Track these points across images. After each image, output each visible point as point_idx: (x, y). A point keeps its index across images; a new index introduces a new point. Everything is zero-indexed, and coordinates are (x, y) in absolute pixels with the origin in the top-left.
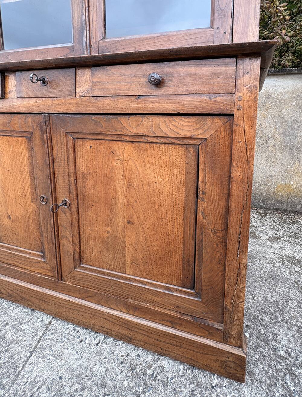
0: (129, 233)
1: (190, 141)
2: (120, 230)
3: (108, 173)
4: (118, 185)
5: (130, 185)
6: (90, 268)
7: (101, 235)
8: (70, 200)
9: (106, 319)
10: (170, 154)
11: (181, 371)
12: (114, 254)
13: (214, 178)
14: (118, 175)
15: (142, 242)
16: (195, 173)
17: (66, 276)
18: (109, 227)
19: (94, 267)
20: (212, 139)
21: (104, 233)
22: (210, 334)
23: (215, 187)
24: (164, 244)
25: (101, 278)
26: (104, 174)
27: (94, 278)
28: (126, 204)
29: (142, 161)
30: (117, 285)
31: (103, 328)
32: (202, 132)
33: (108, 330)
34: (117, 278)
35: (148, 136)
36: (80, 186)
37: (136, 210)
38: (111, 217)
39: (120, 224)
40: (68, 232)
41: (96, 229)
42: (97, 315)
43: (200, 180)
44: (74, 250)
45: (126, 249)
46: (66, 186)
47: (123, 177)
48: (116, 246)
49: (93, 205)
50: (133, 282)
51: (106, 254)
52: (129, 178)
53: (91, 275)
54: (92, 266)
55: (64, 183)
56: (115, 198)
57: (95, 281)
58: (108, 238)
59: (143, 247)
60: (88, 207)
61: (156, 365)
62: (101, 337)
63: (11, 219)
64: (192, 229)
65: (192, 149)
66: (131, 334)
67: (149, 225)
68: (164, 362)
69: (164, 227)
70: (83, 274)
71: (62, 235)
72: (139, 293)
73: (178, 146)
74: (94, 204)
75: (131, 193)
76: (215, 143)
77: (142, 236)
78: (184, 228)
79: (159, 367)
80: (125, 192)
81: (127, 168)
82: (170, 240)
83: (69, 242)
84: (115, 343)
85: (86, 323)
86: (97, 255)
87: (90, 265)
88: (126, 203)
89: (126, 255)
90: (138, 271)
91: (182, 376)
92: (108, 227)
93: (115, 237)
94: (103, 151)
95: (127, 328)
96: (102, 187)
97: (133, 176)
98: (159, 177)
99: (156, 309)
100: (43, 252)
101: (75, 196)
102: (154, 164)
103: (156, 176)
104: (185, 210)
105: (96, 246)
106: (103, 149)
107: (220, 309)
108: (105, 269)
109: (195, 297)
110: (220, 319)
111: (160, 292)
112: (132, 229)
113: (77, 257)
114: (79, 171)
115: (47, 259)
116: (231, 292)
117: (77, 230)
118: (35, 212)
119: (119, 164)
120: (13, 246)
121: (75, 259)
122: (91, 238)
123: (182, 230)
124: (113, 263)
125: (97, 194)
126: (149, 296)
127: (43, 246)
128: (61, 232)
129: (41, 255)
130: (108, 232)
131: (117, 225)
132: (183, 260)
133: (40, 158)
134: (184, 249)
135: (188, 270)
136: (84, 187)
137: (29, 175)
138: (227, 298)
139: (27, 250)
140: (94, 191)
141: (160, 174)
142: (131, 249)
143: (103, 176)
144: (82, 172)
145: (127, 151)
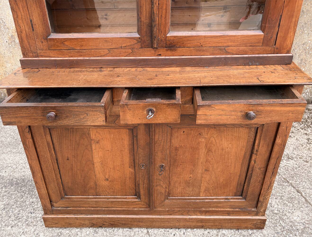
0: (205, 176)
1: (253, 126)
2: (199, 175)
3: (194, 146)
4: (201, 152)
5: (209, 150)
7: (185, 180)
8: (166, 164)
9: (187, 221)
11: (233, 233)
12: (193, 188)
13: (264, 143)
14: (203, 146)
15: (213, 179)
16: (253, 141)
17: (158, 206)
18: (191, 175)
19: (177, 197)
21: (187, 179)
22: (249, 213)
23: (264, 148)
24: (227, 178)
25: (184, 202)
27: (179, 203)
28: (205, 161)
30: (195, 204)
31: (185, 225)
33: (189, 226)
34: (194, 200)
36: (173, 155)
37: (211, 164)
38: (194, 169)
39: (199, 172)
40: (162, 182)
41: (182, 177)
42: (182, 220)
43: (256, 145)
44: (166, 191)
45: (202, 184)
46: (163, 157)
47: (205, 147)
48: (195, 184)
50: (205, 200)
51: (187, 189)
52: (209, 147)
53: (177, 202)
54: (176, 197)
55: (162, 155)
56: (198, 159)
58: (190, 180)
59: (213, 181)
60: (177, 166)
61: (220, 234)
62: (183, 230)
63: (108, 180)
64: (246, 168)
65: (253, 129)
66: (204, 224)
67: (219, 170)
68: (223, 232)
69: (229, 170)
71: (157, 184)
72: (209, 205)
73: (245, 128)
74: (182, 164)
75: (210, 155)
77: (214, 176)
79: (222, 234)
80: (205, 155)
81: (209, 142)
82: (232, 176)
83: (162, 187)
84: (193, 230)
85: (173, 226)
86: (180, 191)
87: (175, 197)
89: (202, 187)
90: (208, 194)
91: (235, 235)
93: (195, 179)
95: (201, 222)
96: (190, 154)
97: (212, 146)
98: (230, 145)
99: (220, 210)
100: (136, 196)
101: (169, 161)
102: (228, 139)
103: (228, 144)
104: (243, 160)
105: (181, 186)
106: (193, 133)
107: (255, 202)
108: (185, 197)
109: (242, 200)
110: (254, 206)
111: (222, 202)
112: (207, 174)
113: (166, 194)
114: (172, 146)
115: (142, 199)
116: (264, 194)
117: (168, 180)
118: (132, 173)
119: (203, 140)
120: (110, 197)
121: (165, 196)
122: (178, 182)
123: (240, 170)
124: (192, 193)
125: (185, 158)
126: (215, 205)
127: (138, 192)
128: (156, 182)
129: (135, 198)
130: (190, 177)
131: (197, 173)
132: (238, 185)
133: (142, 142)
134: (239, 179)
135: (240, 188)
136: (176, 155)
137: (128, 152)
138: (261, 197)
139: (123, 197)
140: (183, 156)
141: (231, 143)
142: (205, 184)
143: (191, 147)
144: (175, 147)
145: (210, 133)
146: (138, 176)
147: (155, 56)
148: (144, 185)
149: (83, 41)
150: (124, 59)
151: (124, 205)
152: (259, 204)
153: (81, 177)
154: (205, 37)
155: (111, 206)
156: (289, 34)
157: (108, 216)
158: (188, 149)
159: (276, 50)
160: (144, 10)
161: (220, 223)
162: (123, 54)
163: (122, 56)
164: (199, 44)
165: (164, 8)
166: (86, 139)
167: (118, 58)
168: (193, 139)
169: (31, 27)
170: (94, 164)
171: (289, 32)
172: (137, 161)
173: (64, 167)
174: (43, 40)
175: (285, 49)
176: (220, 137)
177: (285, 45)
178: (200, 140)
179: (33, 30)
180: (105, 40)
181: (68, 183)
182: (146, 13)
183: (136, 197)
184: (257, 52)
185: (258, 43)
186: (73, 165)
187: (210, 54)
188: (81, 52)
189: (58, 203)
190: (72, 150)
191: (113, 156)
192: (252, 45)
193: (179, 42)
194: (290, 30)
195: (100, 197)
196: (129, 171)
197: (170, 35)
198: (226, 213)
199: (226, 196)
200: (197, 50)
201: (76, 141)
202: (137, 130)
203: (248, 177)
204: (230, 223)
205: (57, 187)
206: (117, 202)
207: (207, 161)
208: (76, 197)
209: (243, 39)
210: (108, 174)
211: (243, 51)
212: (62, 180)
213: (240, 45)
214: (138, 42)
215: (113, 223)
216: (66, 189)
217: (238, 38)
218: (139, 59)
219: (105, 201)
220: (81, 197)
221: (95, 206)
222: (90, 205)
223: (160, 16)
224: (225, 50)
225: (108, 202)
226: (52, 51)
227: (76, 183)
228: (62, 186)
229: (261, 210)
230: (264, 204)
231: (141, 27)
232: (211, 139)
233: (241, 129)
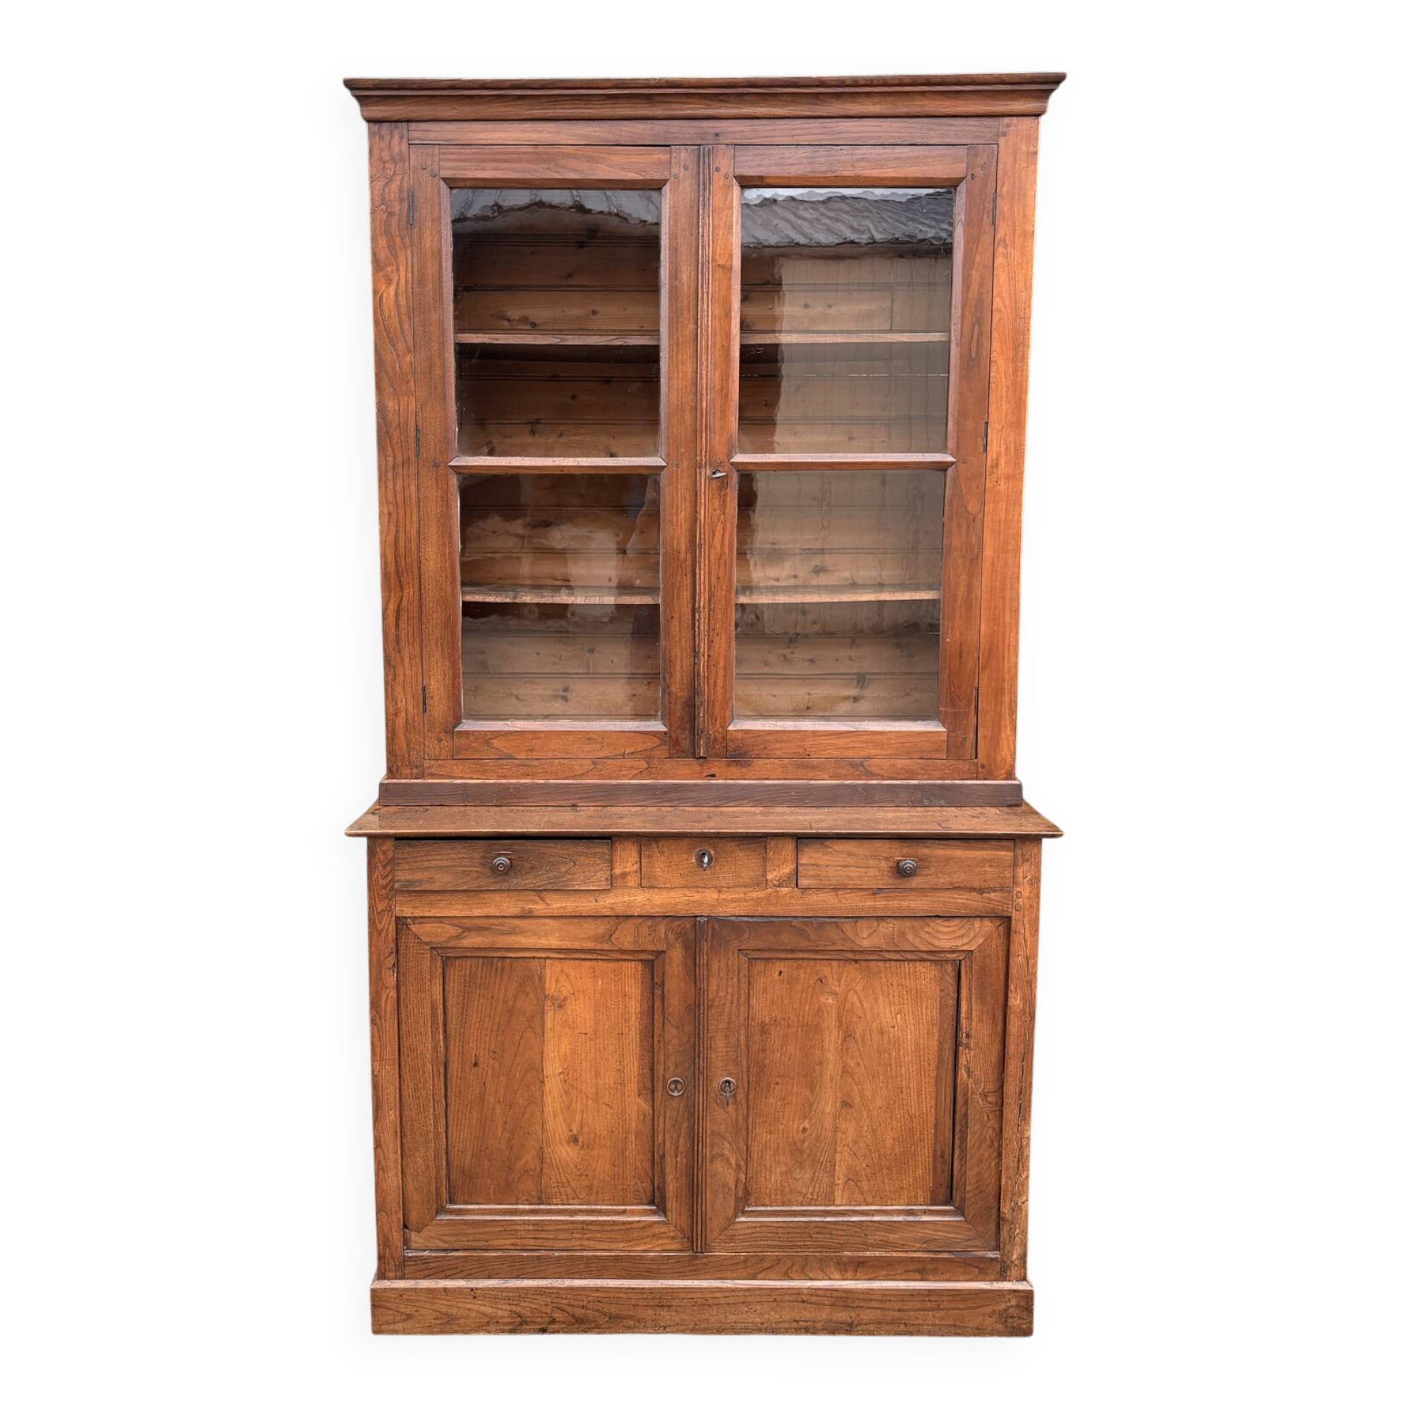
0: (844, 1125)
1: (948, 956)
2: (828, 1123)
3: (810, 1019)
4: (827, 1039)
5: (848, 1036)
6: (766, 1211)
7: (791, 1140)
8: (737, 1079)
9: (804, 1301)
10: (916, 976)
12: (813, 1171)
13: (984, 1011)
14: (830, 1021)
15: (866, 1136)
16: (954, 1004)
17: (715, 1239)
18: (806, 1121)
19: (771, 1206)
20: (980, 951)
21: (795, 1135)
22: (980, 1271)
23: (985, 1024)
24: (904, 1133)
25: (791, 1225)
26: (803, 1021)
27: (776, 1227)
28: (840, 1072)
29: (871, 992)
30: (821, 1230)
31: (797, 1322)
32: (967, 941)
33: (809, 1324)
34: (820, 1216)
35: (886, 951)
36: (755, 1048)
37: (857, 1080)
38: (811, 1100)
39: (828, 1110)
40: (727, 1145)
41: (781, 1128)
42: (787, 1298)
43: (963, 1015)
44: (738, 1180)
45: (838, 1157)
46: (730, 1054)
47: (837, 1023)
48: (819, 1154)
49: (777, 1083)
50: (850, 1216)
51: (797, 1174)
52: (847, 1023)
53: (770, 1224)
54: (767, 1206)
55: (726, 1047)
56: (821, 1064)
57: (777, 1233)
58: (803, 1141)
59: (868, 1146)
60: (768, 1090)
63: (578, 1142)
64: (949, 1098)
65: (949, 968)
66: (853, 1315)
67: (879, 1103)
69: (905, 1102)
70: (754, 1225)
71: (714, 1152)
72: (863, 1235)
73: (928, 963)
74: (779, 1080)
75: (850, 1051)
76: (985, 958)
77: (868, 1126)
78: (937, 1098)
80: (839, 1049)
81: (844, 1006)
82: (915, 1124)
83: (728, 1165)
85: (762, 1324)
86: (778, 1181)
87: (763, 1205)
88: (841, 1069)
89: (837, 1168)
90: (858, 1196)
92: (804, 1121)
93: (818, 1139)
94: (802, 979)
95: (845, 1306)
96: (798, 1046)
97: (855, 1019)
98: (899, 1016)
99: (894, 1254)
100: (654, 1205)
101: (745, 1070)
102: (892, 996)
103: (893, 1015)
104: (938, 1068)
105: (779, 1162)
106: (802, 976)
107: (993, 1226)
108: (793, 1205)
109: (955, 1216)
110: (993, 1243)
111: (899, 1222)
112: (849, 1117)
113: (740, 1194)
114: (753, 1019)
115: (669, 1214)
116: (1010, 1188)
117: (745, 1136)
118: (645, 1117)
119: (830, 1001)
120: (578, 1207)
121: (737, 1199)
122: (770, 1148)
123: (933, 1102)
124: (811, 1190)
125: (786, 1060)
126: (879, 1236)
127: (658, 1188)
128: (712, 1146)
129: (651, 1210)
130: (804, 1130)
131: (822, 1113)
132: (934, 1155)
133: (676, 1003)
134: (936, 1136)
135: (943, 1172)
136: (763, 1050)
137: (638, 1039)
138: (1005, 1201)
139: (615, 1207)
140: (781, 1056)
141: (900, 1012)
142: (846, 1154)
143: (801, 1024)
144: (760, 1021)
145: (847, 977)
146: (661, 1126)
147: (701, 779)
148: (677, 1157)
149: (536, 739)
150: (628, 784)
151: (615, 1241)
152: (1004, 1233)
153: (504, 1129)
154: (814, 733)
155: (577, 1243)
156: (1003, 734)
157: (568, 1283)
158: (795, 1030)
159: (980, 770)
160: (678, 667)
161: (900, 1310)
162: (627, 772)
163: (624, 777)
164: (801, 750)
165: (721, 664)
166: (532, 995)
167: (614, 782)
168: (804, 995)
169: (421, 705)
170: (543, 1082)
171: (1003, 728)
172: (660, 1069)
173: (460, 1092)
174: (443, 736)
175: (1000, 768)
177: (999, 758)
178: (822, 999)
179: (425, 710)
180: (587, 736)
181: (462, 1152)
182: (682, 676)
183: (655, 1207)
184: (937, 774)
185: (937, 751)
186: (488, 1085)
187: (831, 777)
188: (528, 766)
189: (425, 1233)
190: (492, 1031)
191: (598, 1053)
192: (924, 755)
193: (757, 745)
194: (1003, 723)
195: (548, 1207)
196: (637, 1105)
197: (735, 726)
198: (914, 1271)
199: (908, 1205)
200: (799, 766)
201: (505, 1002)
202: (664, 964)
203: (958, 1128)
204: (932, 1310)
205: (432, 1166)
206: (597, 1228)
207: (846, 1071)
208: (479, 1209)
209: (901, 740)
210: (578, 1117)
211: (907, 771)
212: (449, 1143)
213: (896, 755)
214: (663, 742)
215: (583, 1311)
216: (453, 1177)
217: (890, 739)
218: (666, 785)
219: (564, 1222)
220: (495, 1209)
221: (532, 1242)
222: (518, 1241)
223: (712, 682)
224: (863, 767)
225: (571, 1226)
226: (460, 761)
227: (487, 1151)
228: (444, 1162)
229: (1012, 1256)
230: (1017, 1231)
231: (670, 709)
232: (849, 998)
233: (920, 967)
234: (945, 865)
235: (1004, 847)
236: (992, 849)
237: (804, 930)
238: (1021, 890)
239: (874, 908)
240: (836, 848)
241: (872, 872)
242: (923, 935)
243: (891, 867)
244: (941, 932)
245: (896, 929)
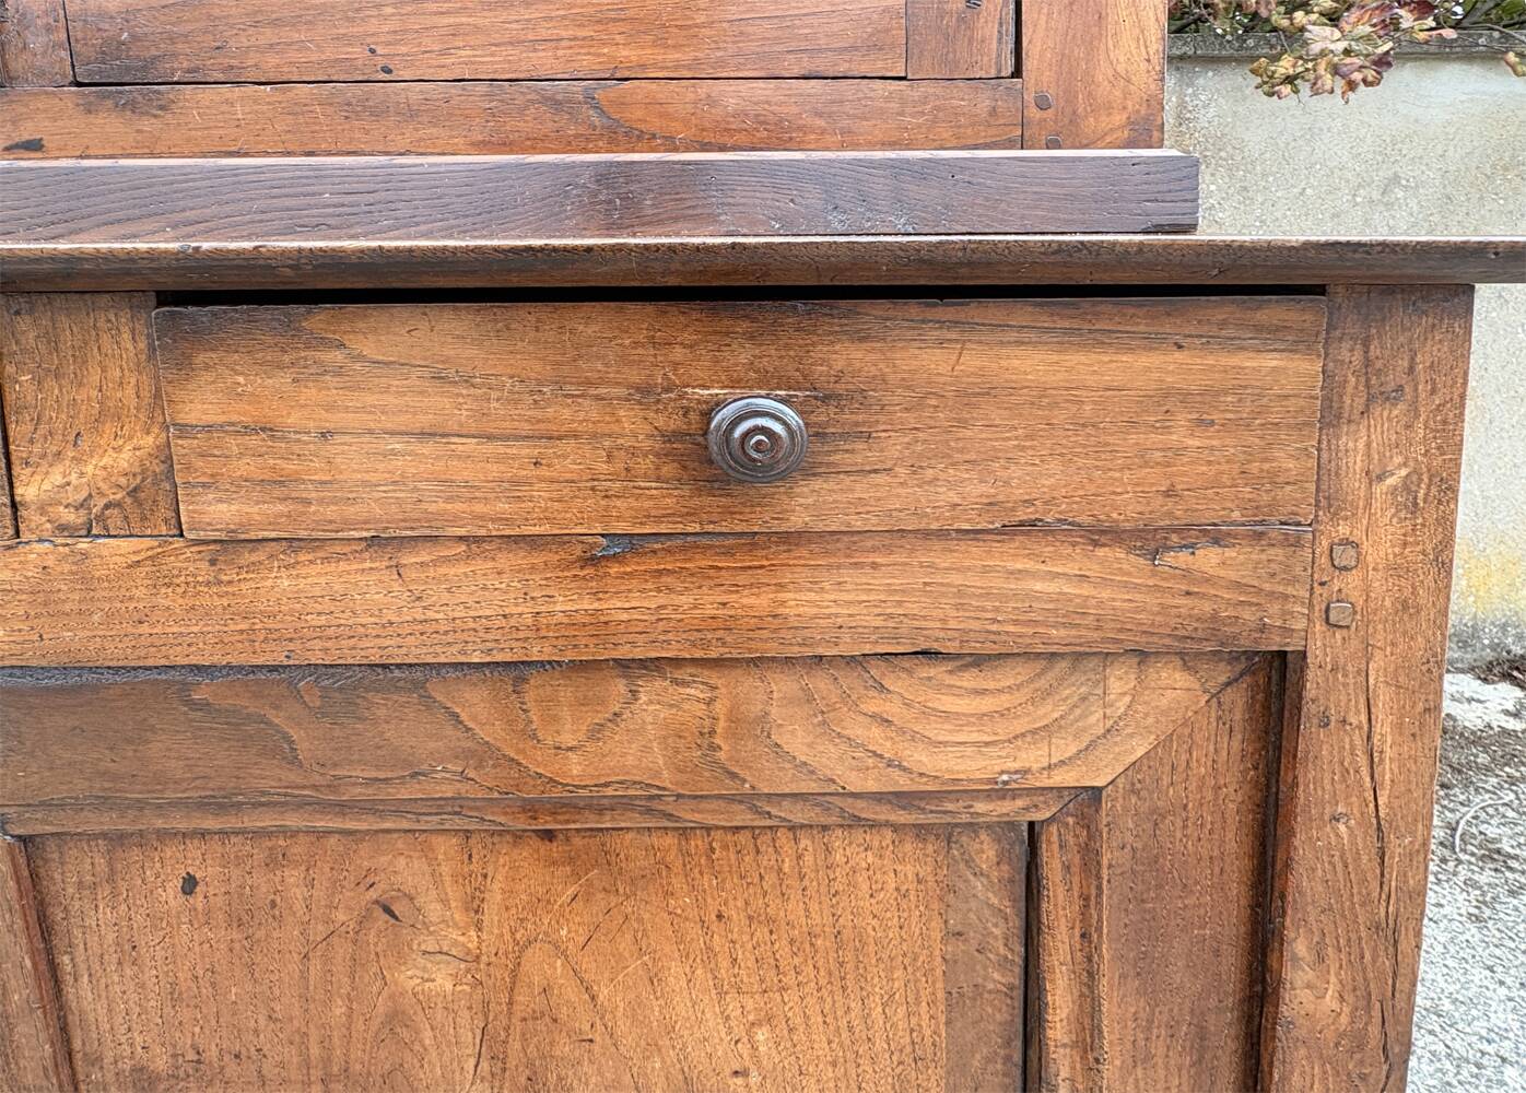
1: (980, 807)
3: (356, 1054)
10: (836, 886)
13: (1150, 1022)
16: (1011, 988)
20: (1137, 793)
23: (1162, 1073)
26: (326, 1063)
29: (627, 949)
32: (1073, 750)
35: (677, 795)
47: (485, 1065)
52: (530, 1064)
65: (986, 851)
73: (886, 835)
76: (1157, 817)
81: (510, 1003)
94: (299, 907)
97: (564, 1048)
98: (762, 1035)
102: (725, 963)
103: (739, 1031)
106: (299, 893)
119: (443, 982)
141: (770, 1019)
143: (316, 1074)
144: (127, 1065)
145: (509, 893)
168: (316, 966)
176: (625, 943)
178: (407, 978)
232: (526, 967)
233: (847, 850)
234: (963, 424)
235: (1277, 330)
236: (1209, 342)
237: (263, 720)
238: (1358, 535)
239: (600, 626)
240: (368, 347)
241: (570, 460)
242: (858, 729)
243: (670, 437)
244: (946, 716)
245: (720, 708)
